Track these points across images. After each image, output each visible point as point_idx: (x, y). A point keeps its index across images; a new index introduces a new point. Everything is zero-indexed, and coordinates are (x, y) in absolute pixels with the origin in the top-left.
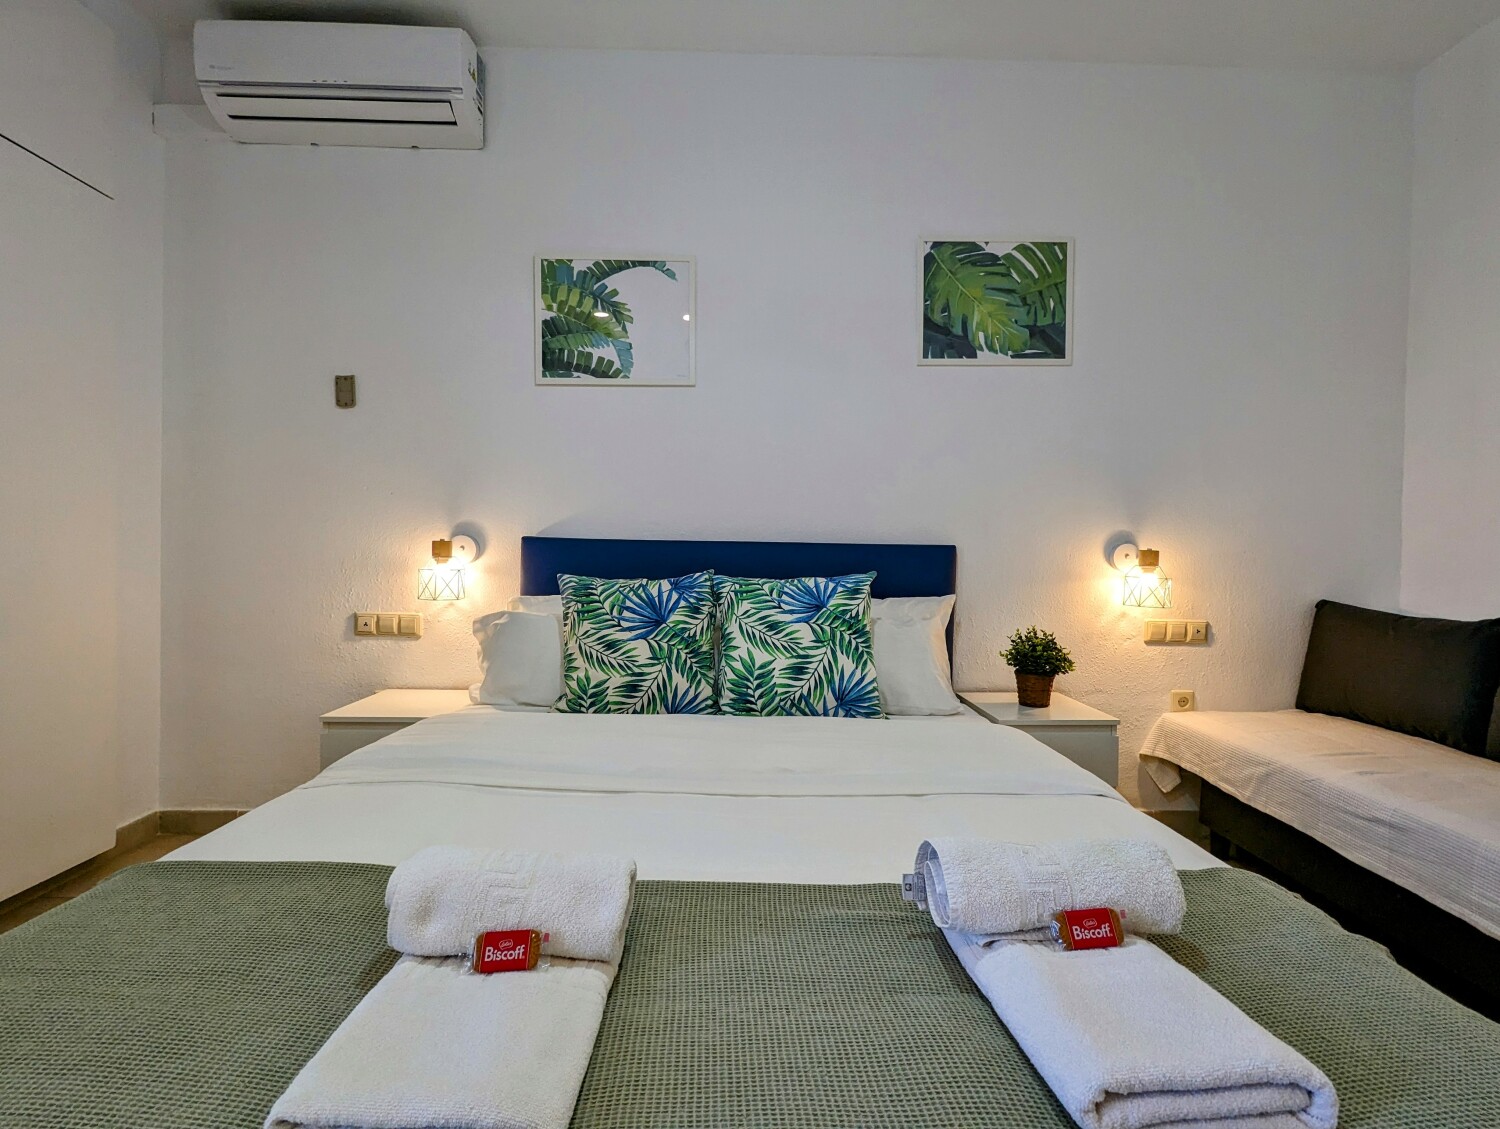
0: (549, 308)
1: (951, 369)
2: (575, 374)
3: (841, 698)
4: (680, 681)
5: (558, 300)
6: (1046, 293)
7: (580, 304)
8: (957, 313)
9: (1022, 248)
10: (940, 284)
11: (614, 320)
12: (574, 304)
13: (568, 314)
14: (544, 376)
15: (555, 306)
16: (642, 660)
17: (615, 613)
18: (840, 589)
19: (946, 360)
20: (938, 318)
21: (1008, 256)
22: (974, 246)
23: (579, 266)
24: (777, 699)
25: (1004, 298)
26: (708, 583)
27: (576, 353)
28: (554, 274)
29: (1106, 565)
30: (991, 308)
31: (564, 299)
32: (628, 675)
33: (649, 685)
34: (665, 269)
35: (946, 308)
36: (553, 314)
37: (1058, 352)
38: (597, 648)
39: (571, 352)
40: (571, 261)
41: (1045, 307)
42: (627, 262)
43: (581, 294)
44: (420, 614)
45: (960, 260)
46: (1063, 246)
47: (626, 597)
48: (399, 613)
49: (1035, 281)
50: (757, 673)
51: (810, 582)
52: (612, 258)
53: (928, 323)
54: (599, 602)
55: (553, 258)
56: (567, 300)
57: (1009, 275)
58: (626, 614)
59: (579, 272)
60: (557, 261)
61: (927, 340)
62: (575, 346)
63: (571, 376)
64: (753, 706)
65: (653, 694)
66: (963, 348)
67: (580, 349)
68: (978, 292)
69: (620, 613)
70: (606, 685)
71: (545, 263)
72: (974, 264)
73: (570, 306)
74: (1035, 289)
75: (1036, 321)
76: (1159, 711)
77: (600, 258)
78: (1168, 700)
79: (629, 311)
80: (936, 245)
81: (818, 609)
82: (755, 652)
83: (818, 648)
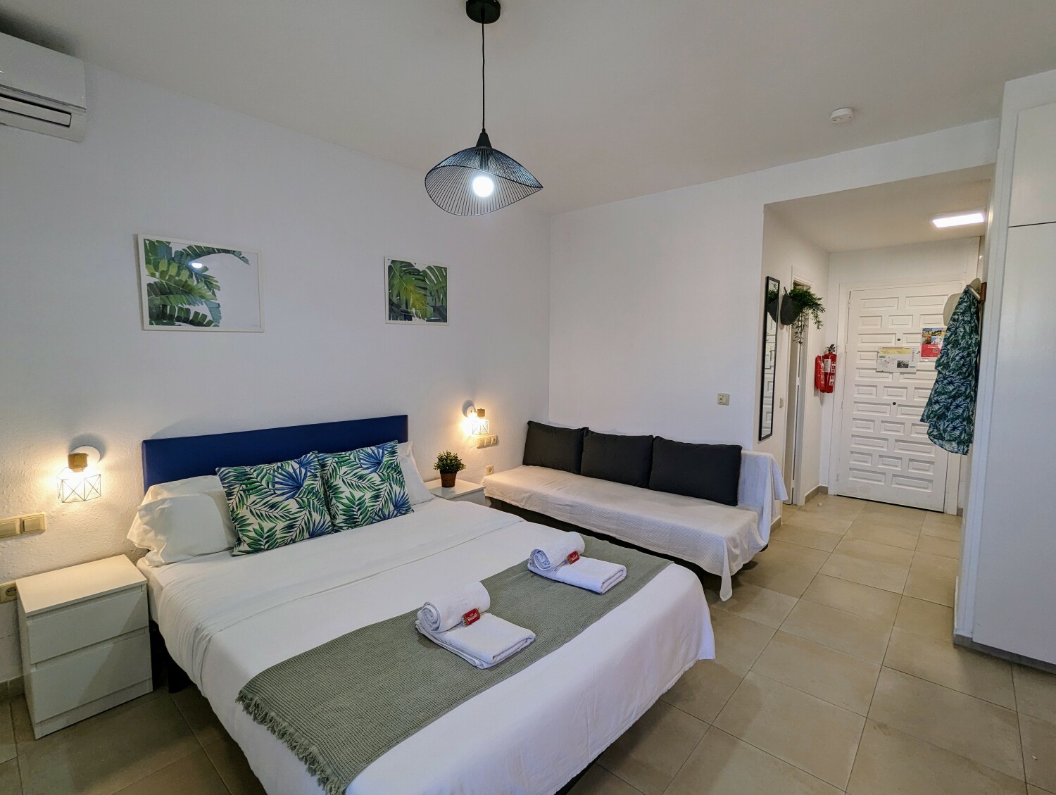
0: (153, 275)
1: (401, 324)
2: (177, 323)
3: (396, 506)
4: (316, 517)
5: (161, 269)
6: (439, 291)
7: (178, 274)
8: (403, 298)
9: (429, 268)
10: (396, 281)
11: (206, 287)
12: (174, 274)
13: (169, 280)
14: (151, 324)
15: (157, 274)
16: (294, 511)
17: (270, 487)
18: (386, 452)
19: (399, 321)
20: (395, 299)
21: (424, 271)
22: (409, 265)
23: (177, 246)
24: (369, 513)
25: (422, 292)
26: (316, 459)
27: (177, 308)
28: (155, 251)
29: (463, 416)
30: (418, 296)
31: (165, 269)
32: (287, 520)
33: (300, 523)
34: (241, 256)
35: (398, 295)
36: (157, 280)
37: (444, 319)
38: (265, 509)
39: (173, 308)
40: (169, 243)
41: (439, 298)
42: (213, 249)
43: (179, 268)
44: (43, 513)
45: (404, 271)
46: (445, 269)
47: (274, 476)
48: (20, 516)
49: (435, 285)
50: (357, 503)
51: (368, 450)
52: (202, 245)
53: (391, 303)
54: (258, 482)
55: (154, 238)
56: (168, 270)
57: (424, 281)
58: (277, 486)
59: (176, 252)
60: (157, 241)
61: (391, 310)
62: (177, 304)
63: (174, 324)
64: (358, 520)
65: (303, 527)
66: (408, 317)
67: (180, 305)
68: (411, 287)
69: (274, 486)
70: (275, 529)
71: (147, 242)
72: (410, 273)
73: (170, 275)
74: (435, 288)
75: (436, 304)
76: (482, 476)
77: (193, 244)
78: (485, 471)
79: (217, 282)
80: (393, 262)
81: (379, 464)
82: (355, 493)
83: (383, 484)
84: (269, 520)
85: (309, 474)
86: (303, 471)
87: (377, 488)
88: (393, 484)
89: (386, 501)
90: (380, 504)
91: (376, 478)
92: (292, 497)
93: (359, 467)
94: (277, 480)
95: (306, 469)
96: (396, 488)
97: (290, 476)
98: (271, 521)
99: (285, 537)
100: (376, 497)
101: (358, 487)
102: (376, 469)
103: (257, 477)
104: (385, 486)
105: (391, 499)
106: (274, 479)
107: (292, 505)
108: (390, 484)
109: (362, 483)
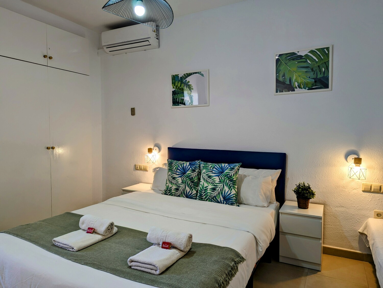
0: (174, 88)
1: (286, 95)
2: (180, 105)
3: (224, 198)
4: (188, 189)
5: (176, 85)
6: (321, 66)
7: (181, 86)
8: (287, 77)
9: (312, 52)
10: (282, 68)
11: (189, 89)
12: (179, 86)
13: (178, 89)
14: (173, 106)
15: (175, 87)
16: (180, 183)
17: (176, 170)
18: (229, 167)
19: (284, 93)
20: (281, 79)
21: (306, 55)
22: (294, 54)
23: (180, 76)
24: (208, 196)
25: (304, 70)
26: (199, 164)
27: (180, 99)
28: (175, 78)
30: (300, 74)
31: (177, 85)
32: (176, 186)
33: (181, 189)
34: (201, 74)
35: (284, 75)
36: (174, 89)
37: (326, 86)
38: (171, 179)
39: (179, 99)
40: (178, 75)
41: (320, 71)
42: (191, 73)
43: (181, 83)
44: (148, 165)
45: (289, 59)
46: (328, 49)
48: (144, 165)
49: (317, 62)
50: (204, 189)
52: (188, 73)
53: (277, 81)
54: (173, 167)
55: (174, 74)
56: (178, 85)
57: (307, 62)
58: (178, 171)
59: (180, 77)
60: (175, 75)
61: (277, 86)
62: (179, 97)
63: (179, 105)
64: (203, 197)
65: (182, 191)
66: (290, 88)
67: (181, 98)
68: (295, 69)
70: (172, 188)
71: (173, 76)
72: (293, 60)
73: (178, 87)
74: (316, 65)
75: (317, 76)
77: (185, 73)
79: (192, 86)
80: (280, 55)
81: (222, 173)
82: (205, 183)
83: (220, 184)
84: (171, 183)
85: (191, 169)
86: (189, 167)
87: (215, 185)
88: (225, 186)
89: (219, 193)
90: (215, 194)
91: (217, 179)
92: (181, 177)
93: (211, 172)
94: (179, 168)
95: (191, 166)
96: (226, 189)
97: (183, 168)
98: (171, 184)
99: (175, 193)
100: (214, 189)
101: (207, 181)
102: (220, 175)
103: (174, 165)
104: (221, 186)
105: (222, 193)
106: (178, 168)
107: (180, 180)
108: (223, 185)
109: (209, 180)
